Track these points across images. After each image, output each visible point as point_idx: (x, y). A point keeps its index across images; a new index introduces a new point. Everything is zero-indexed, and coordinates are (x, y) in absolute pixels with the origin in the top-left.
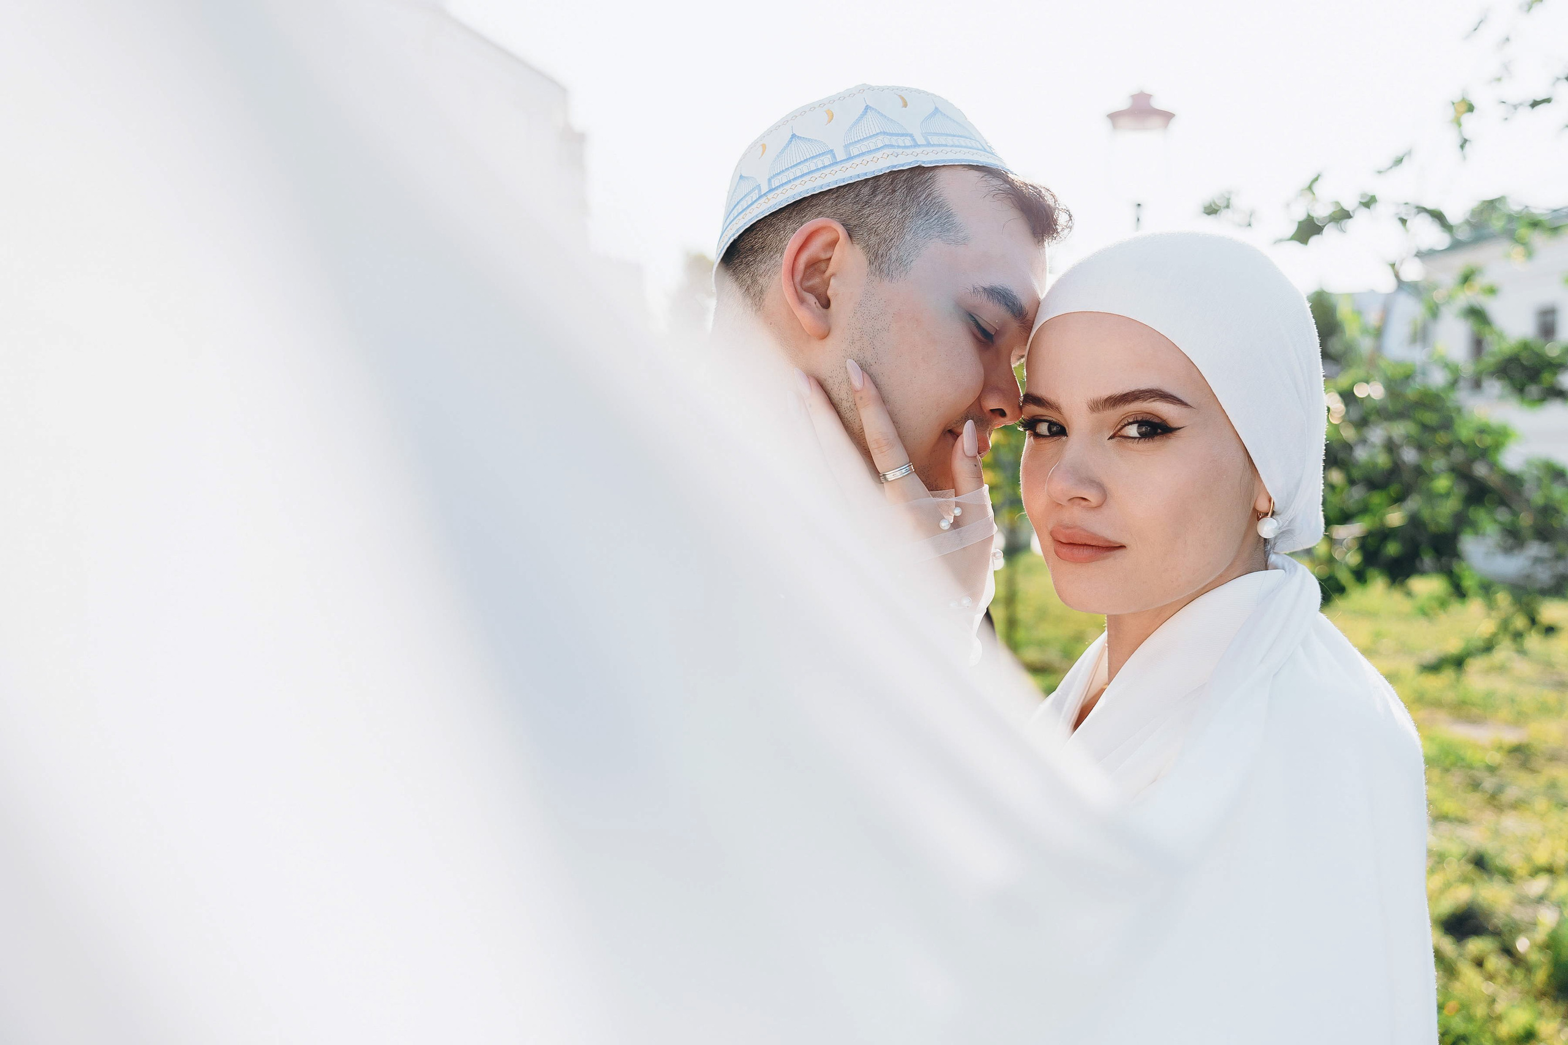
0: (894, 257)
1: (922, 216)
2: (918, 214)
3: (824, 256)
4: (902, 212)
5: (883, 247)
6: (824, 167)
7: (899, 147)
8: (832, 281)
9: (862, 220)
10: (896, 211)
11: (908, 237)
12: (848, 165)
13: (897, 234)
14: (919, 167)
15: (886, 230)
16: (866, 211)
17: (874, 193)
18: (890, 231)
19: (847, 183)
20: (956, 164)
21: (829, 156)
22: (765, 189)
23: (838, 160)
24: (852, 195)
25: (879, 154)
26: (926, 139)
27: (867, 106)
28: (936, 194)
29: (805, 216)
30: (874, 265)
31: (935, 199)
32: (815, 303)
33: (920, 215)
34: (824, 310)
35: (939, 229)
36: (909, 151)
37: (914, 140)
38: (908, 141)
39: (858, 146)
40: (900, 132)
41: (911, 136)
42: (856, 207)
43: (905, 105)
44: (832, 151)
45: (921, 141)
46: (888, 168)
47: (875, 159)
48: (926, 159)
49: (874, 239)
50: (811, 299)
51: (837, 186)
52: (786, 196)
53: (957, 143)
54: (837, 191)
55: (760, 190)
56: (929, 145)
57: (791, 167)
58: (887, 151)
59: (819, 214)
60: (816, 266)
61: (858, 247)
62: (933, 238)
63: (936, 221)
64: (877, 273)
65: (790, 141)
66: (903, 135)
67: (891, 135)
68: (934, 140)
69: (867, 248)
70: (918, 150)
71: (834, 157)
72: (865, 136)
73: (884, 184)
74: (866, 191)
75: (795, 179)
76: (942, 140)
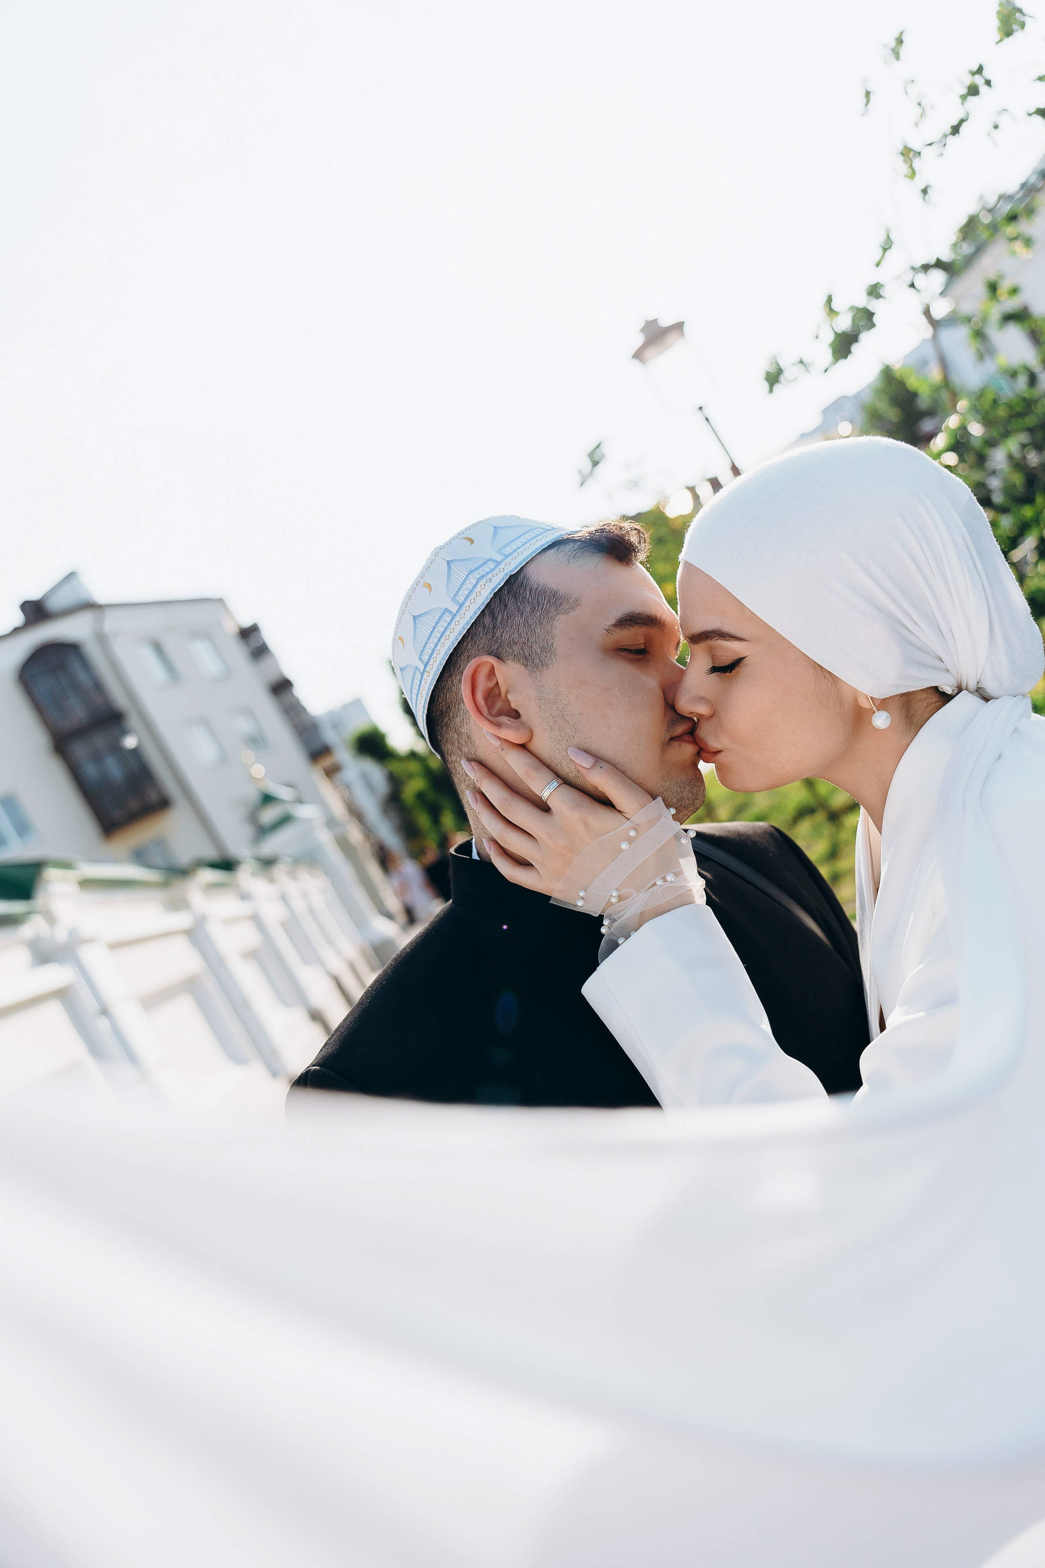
0: (538, 650)
1: (537, 608)
2: (533, 609)
3: (491, 685)
4: (522, 616)
5: (526, 649)
6: (449, 624)
7: (488, 573)
8: (509, 697)
9: (499, 641)
10: (517, 619)
11: (538, 630)
12: (463, 611)
13: (529, 633)
14: (511, 577)
15: (520, 636)
16: (498, 634)
17: (494, 618)
18: (523, 635)
19: (471, 624)
20: (534, 555)
21: (447, 614)
22: (421, 667)
23: (455, 613)
24: (481, 629)
25: (478, 588)
26: (502, 554)
27: (447, 561)
28: (535, 586)
29: (460, 666)
30: (529, 666)
31: (536, 590)
32: (509, 720)
33: (535, 609)
34: (518, 720)
35: (555, 608)
36: (496, 571)
37: (495, 561)
38: (491, 565)
39: (461, 593)
40: (481, 563)
41: (491, 559)
42: (489, 636)
43: (472, 541)
44: (446, 609)
45: (499, 558)
46: (491, 593)
47: (478, 594)
48: (511, 567)
49: (516, 648)
50: (505, 719)
51: (466, 630)
52: (438, 661)
53: (525, 541)
54: (469, 634)
55: (419, 670)
56: (507, 556)
57: (428, 640)
58: (482, 582)
59: (468, 658)
60: (493, 695)
61: (509, 662)
62: (554, 618)
63: (548, 604)
64: (535, 669)
65: (415, 623)
66: (484, 564)
67: (477, 569)
68: (508, 550)
69: (516, 658)
70: (502, 566)
71: (450, 612)
72: (461, 583)
73: (496, 607)
74: (487, 620)
75: (436, 646)
76: (514, 546)
